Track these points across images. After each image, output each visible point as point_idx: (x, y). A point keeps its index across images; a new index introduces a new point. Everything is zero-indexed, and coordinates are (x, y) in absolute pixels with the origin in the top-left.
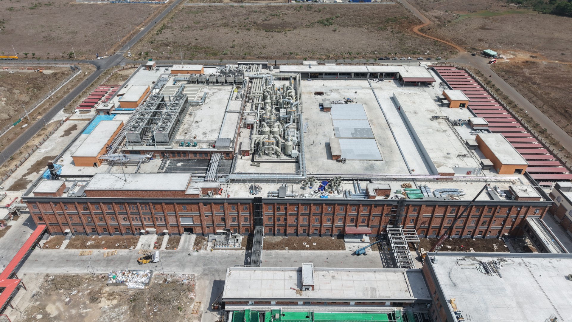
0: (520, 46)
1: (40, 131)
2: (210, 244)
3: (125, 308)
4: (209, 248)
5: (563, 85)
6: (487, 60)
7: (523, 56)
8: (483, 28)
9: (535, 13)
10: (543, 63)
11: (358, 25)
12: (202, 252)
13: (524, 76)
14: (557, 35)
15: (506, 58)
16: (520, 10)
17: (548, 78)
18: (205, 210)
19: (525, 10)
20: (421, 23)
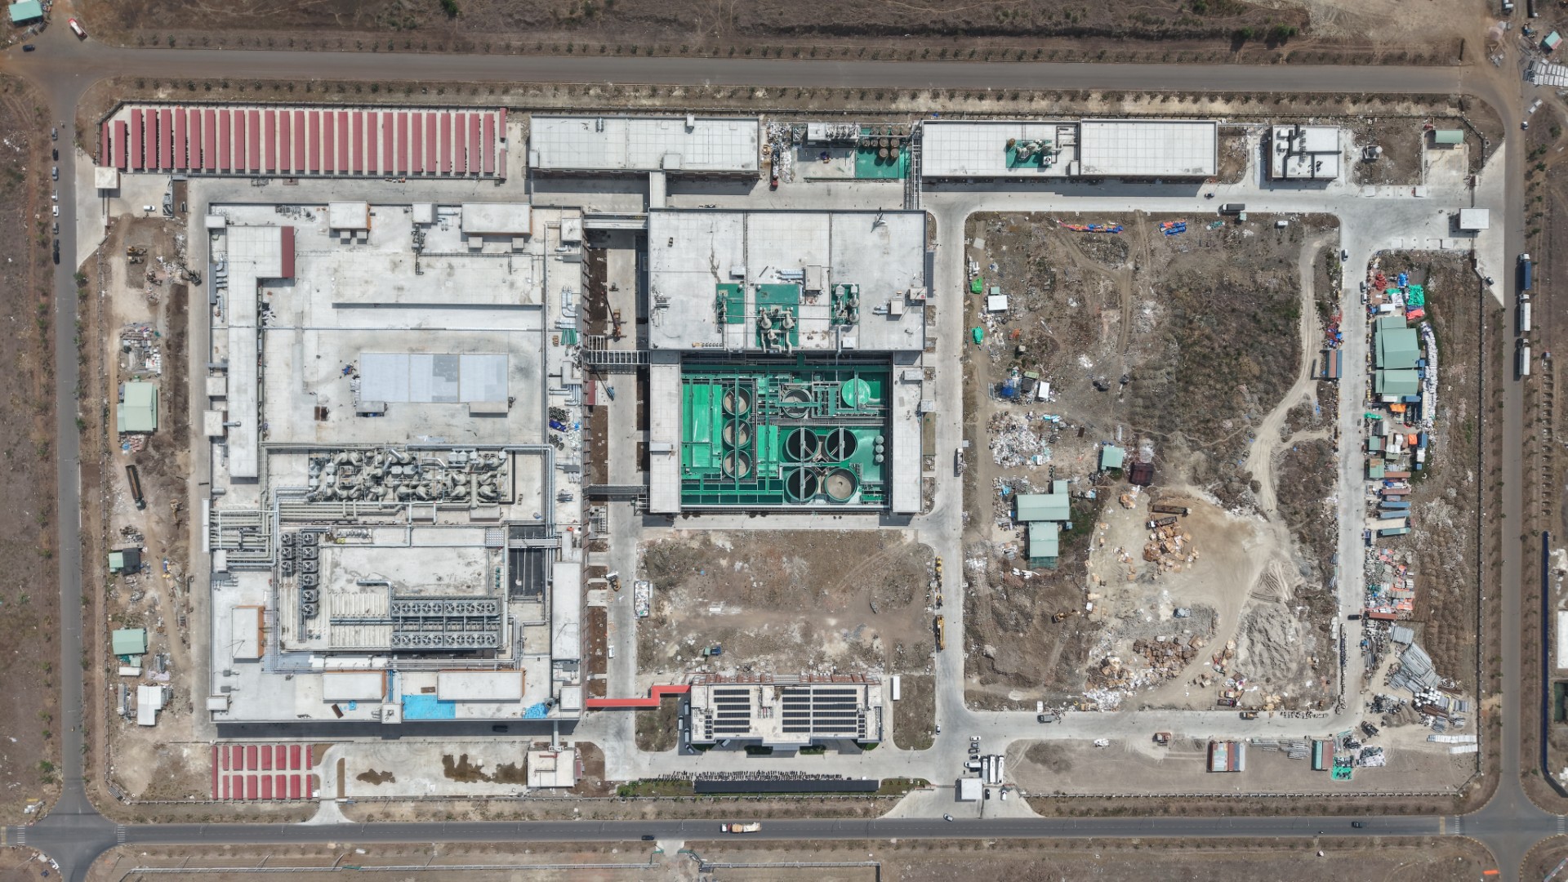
1: (379, 819)
2: (601, 536)
3: (671, 593)
4: (605, 537)
12: (609, 542)
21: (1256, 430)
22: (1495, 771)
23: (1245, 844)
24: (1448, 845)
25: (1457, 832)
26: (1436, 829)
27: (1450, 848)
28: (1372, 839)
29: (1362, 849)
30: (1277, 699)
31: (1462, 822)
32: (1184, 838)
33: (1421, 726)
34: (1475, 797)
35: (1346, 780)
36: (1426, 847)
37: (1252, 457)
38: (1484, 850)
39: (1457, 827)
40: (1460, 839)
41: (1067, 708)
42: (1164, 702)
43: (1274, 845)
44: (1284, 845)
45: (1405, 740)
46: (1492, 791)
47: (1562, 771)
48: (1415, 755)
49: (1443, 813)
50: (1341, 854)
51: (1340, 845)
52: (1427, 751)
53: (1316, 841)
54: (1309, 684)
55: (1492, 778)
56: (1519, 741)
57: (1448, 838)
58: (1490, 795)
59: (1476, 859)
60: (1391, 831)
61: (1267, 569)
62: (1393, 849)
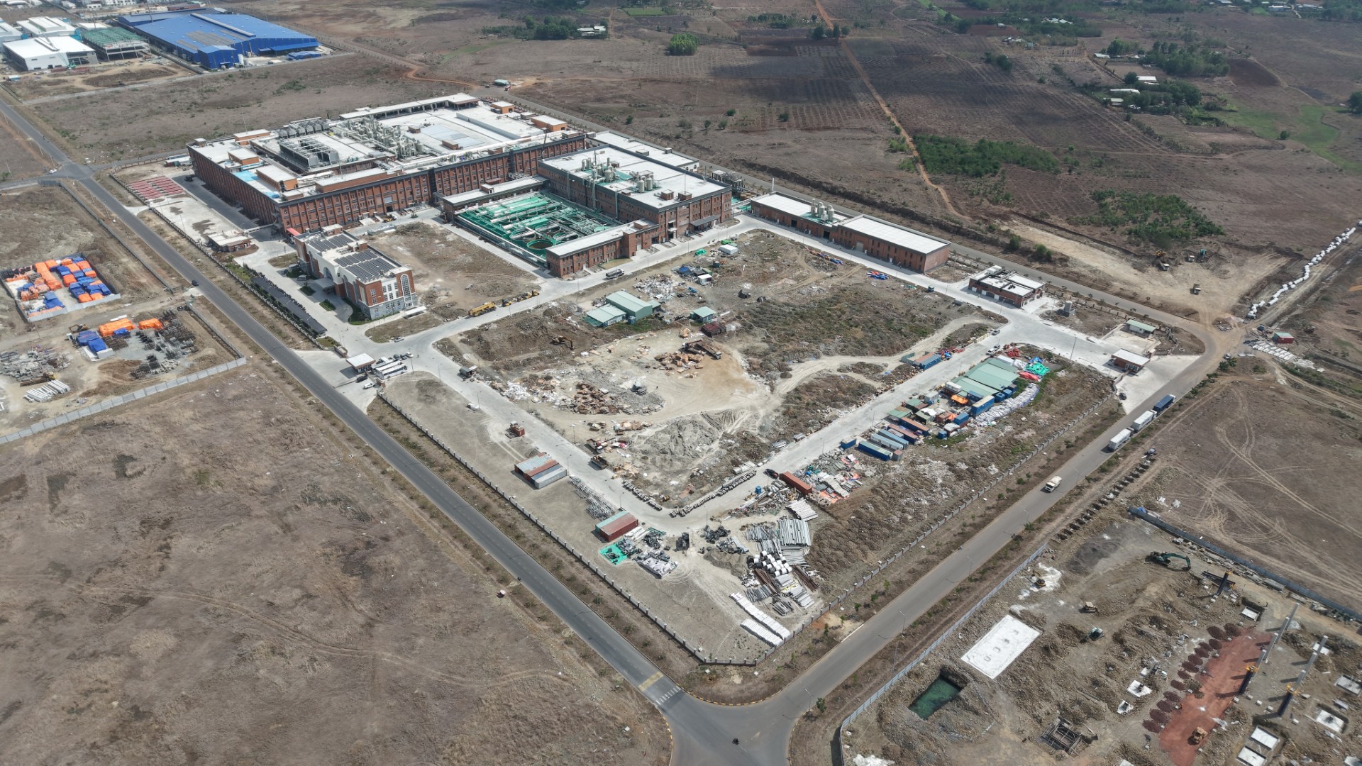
0: (523, 73)
5: (571, 94)
6: (503, 89)
7: (530, 81)
8: (477, 64)
9: (520, 41)
10: (550, 82)
11: (342, 83)
13: (539, 94)
14: (549, 58)
15: (518, 84)
16: (501, 40)
17: (558, 92)
18: (400, 187)
19: (507, 39)
20: (411, 70)
21: (823, 356)
22: (775, 684)
23: (458, 536)
24: (633, 703)
25: (658, 702)
26: (640, 677)
27: (632, 707)
28: (564, 627)
29: (543, 626)
30: (633, 471)
31: (677, 697)
32: (422, 493)
33: (738, 582)
34: (722, 687)
35: (610, 562)
36: (606, 683)
37: (802, 365)
38: (666, 749)
39: (665, 697)
40: (653, 710)
41: (485, 379)
42: (550, 419)
43: (477, 554)
44: (484, 563)
45: (708, 578)
46: (748, 700)
47: (865, 754)
48: (702, 595)
49: (666, 671)
50: (519, 613)
51: (529, 605)
52: (720, 604)
53: (514, 584)
54: (674, 482)
55: (763, 687)
56: (840, 682)
57: (641, 697)
58: (742, 701)
59: (646, 747)
60: (592, 637)
61: (736, 410)
62: (571, 653)
